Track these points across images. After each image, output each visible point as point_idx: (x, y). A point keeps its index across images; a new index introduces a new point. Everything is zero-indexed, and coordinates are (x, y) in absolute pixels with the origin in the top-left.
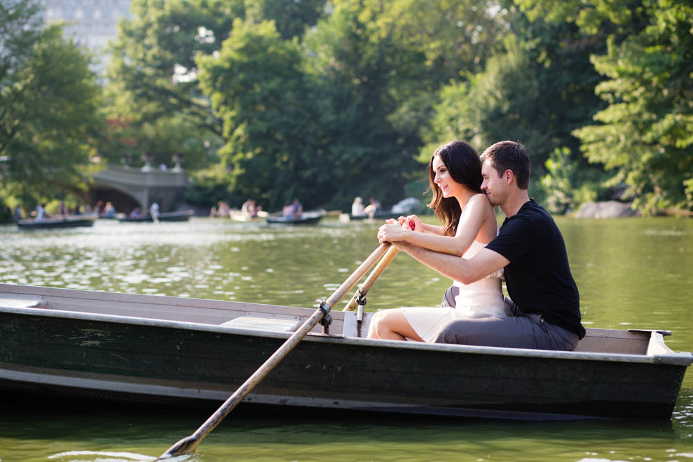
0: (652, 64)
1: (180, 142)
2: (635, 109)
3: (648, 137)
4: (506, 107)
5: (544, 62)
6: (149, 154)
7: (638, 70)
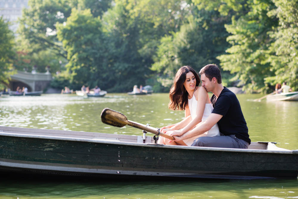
0: (251, 28)
1: (49, 61)
2: (243, 47)
3: (249, 60)
4: (188, 46)
5: (205, 27)
6: (35, 66)
7: (245, 31)
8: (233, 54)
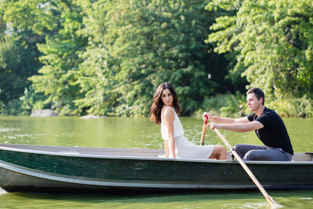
0: (62, 48)
2: (56, 68)
3: (60, 81)
7: (56, 50)
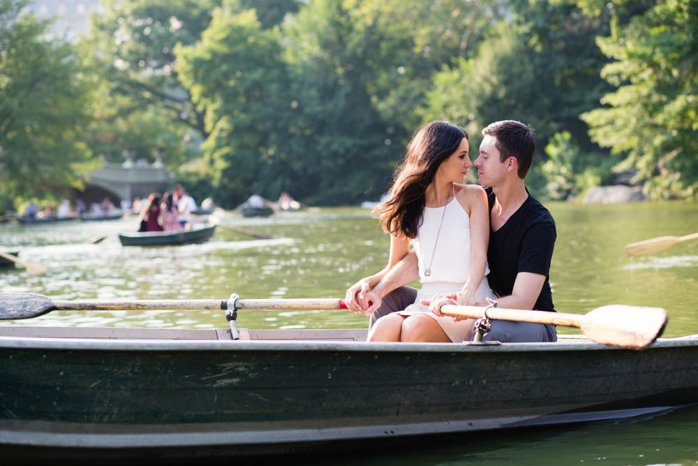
0: (663, 45)
1: (154, 136)
2: (644, 91)
3: (659, 119)
4: (502, 93)
5: (535, 45)
6: (130, 150)
8: (618, 106)
